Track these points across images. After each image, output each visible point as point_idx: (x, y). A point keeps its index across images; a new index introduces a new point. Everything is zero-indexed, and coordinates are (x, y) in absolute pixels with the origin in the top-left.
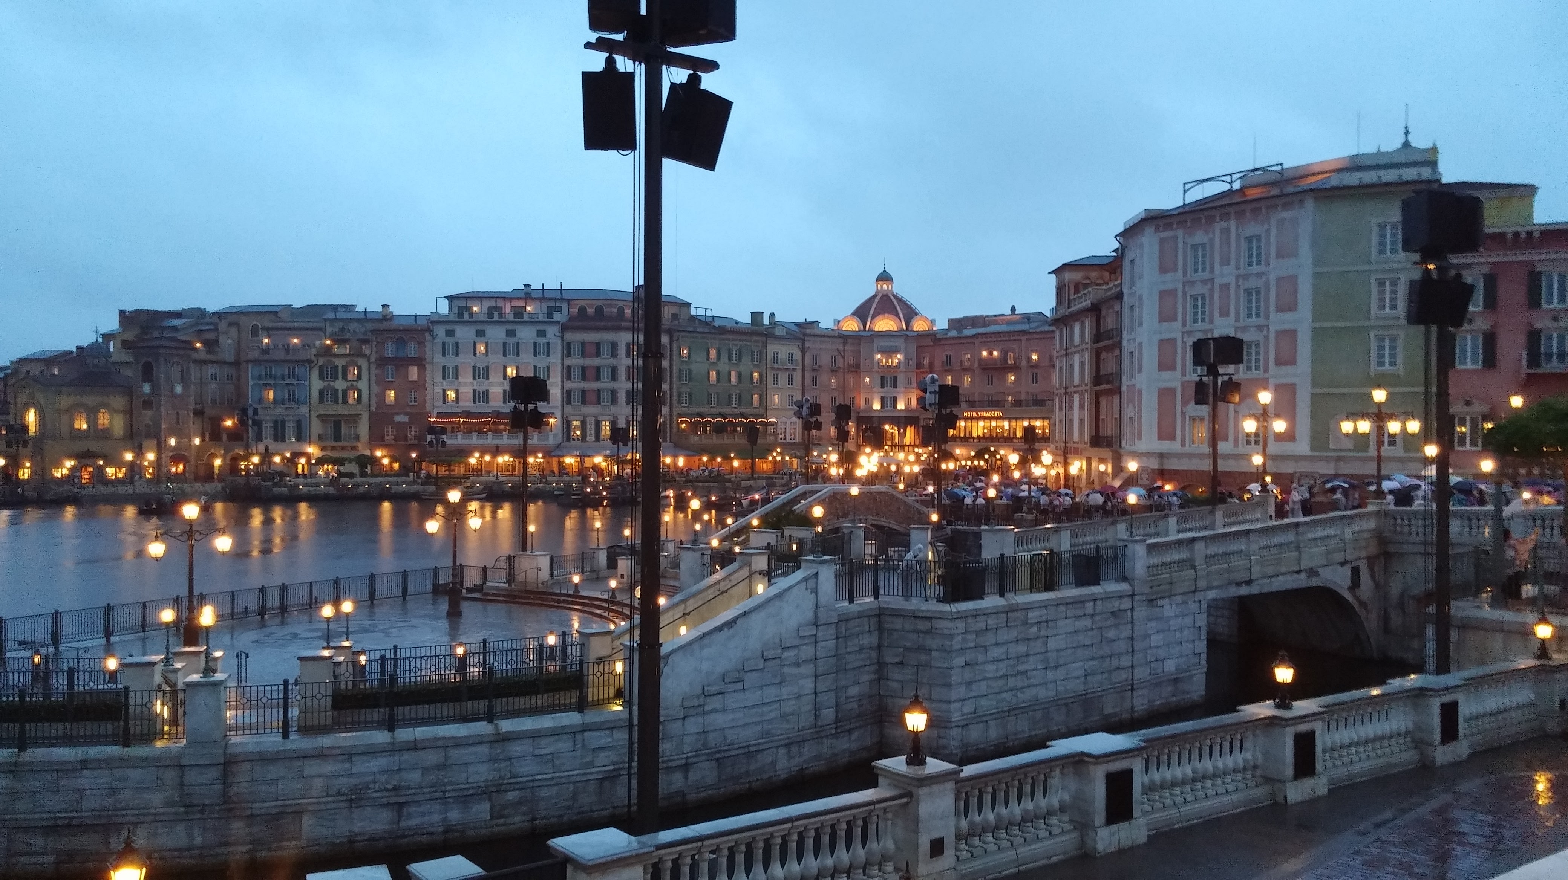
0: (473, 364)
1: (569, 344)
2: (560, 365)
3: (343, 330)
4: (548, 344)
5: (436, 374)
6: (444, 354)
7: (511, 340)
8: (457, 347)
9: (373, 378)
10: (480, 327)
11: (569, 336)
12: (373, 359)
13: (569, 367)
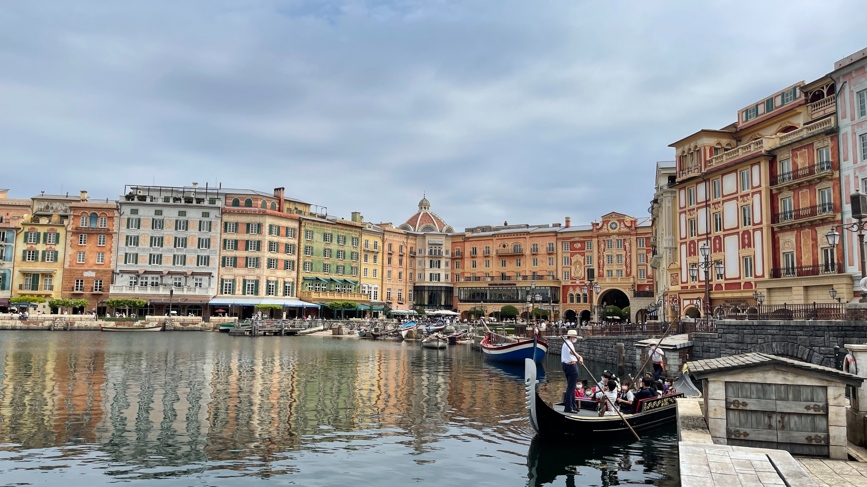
0: (151, 235)
1: (226, 224)
2: (219, 239)
3: (47, 207)
4: (210, 222)
5: (120, 242)
6: (128, 227)
7: (182, 218)
8: (139, 222)
9: (68, 242)
10: (158, 208)
11: (226, 218)
12: (69, 229)
13: (225, 241)
